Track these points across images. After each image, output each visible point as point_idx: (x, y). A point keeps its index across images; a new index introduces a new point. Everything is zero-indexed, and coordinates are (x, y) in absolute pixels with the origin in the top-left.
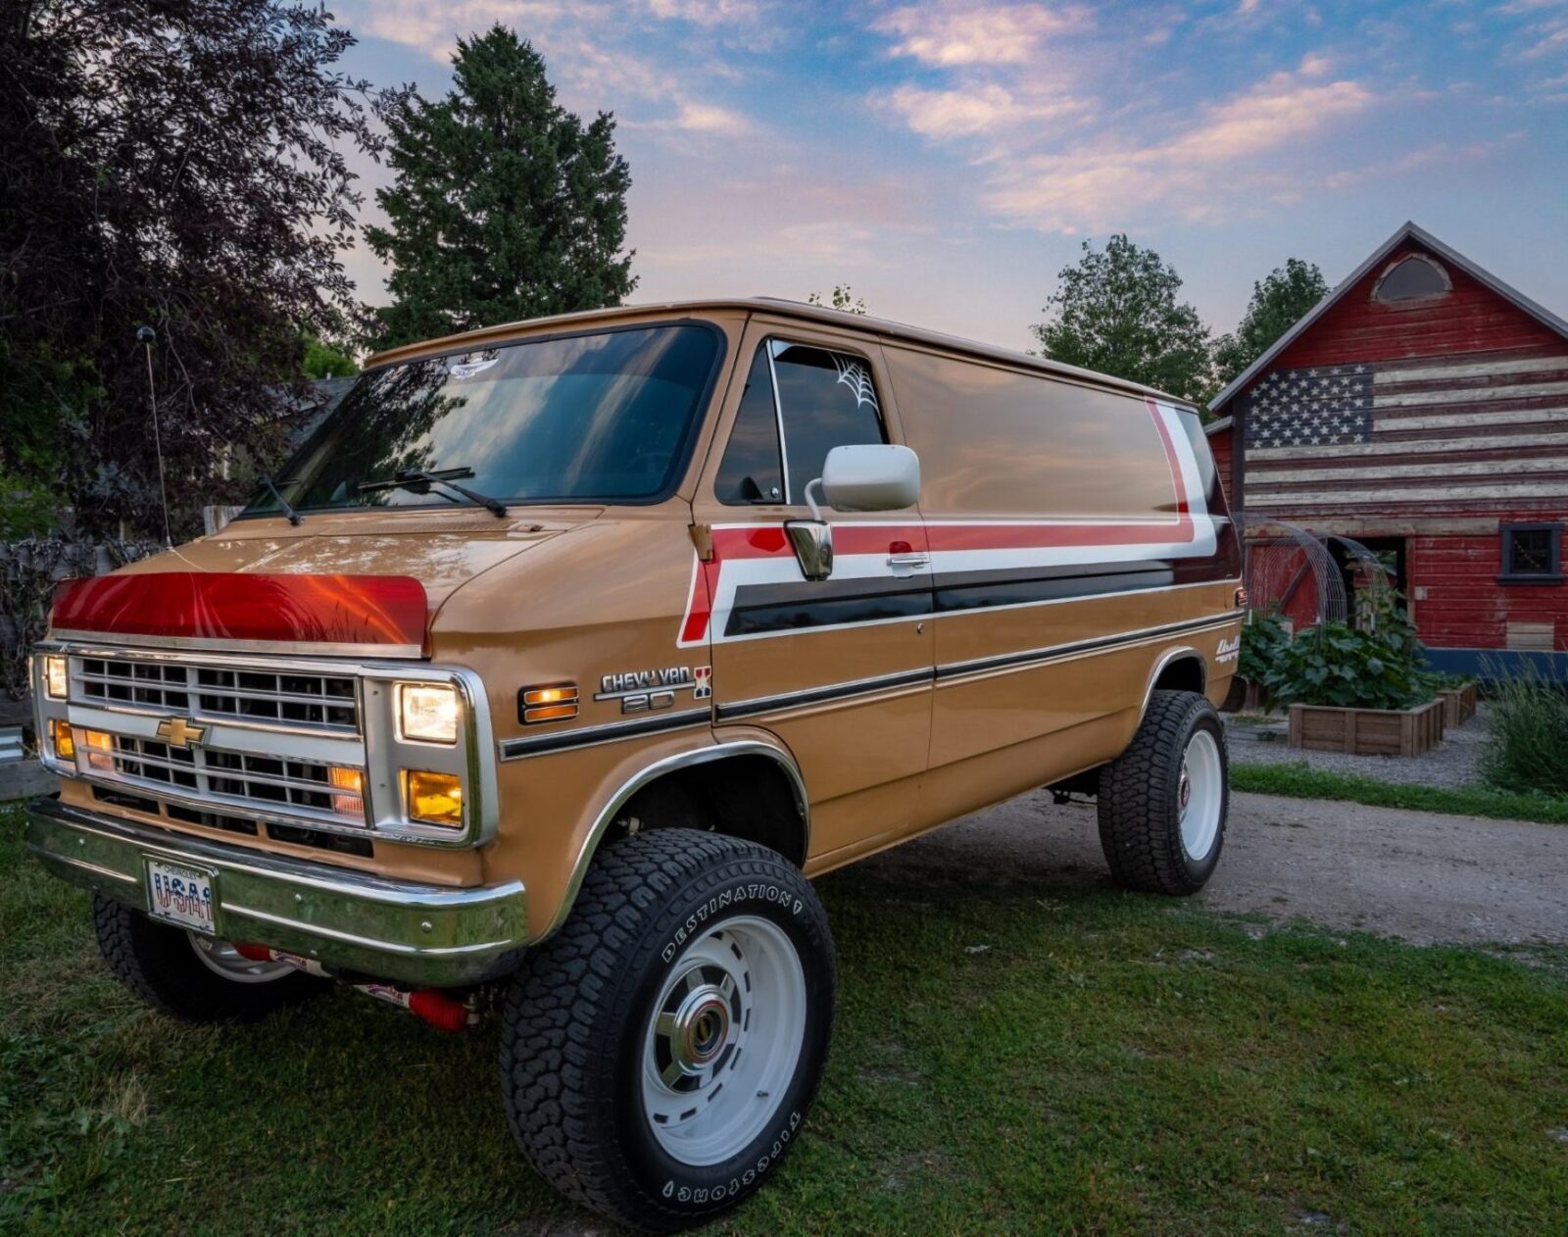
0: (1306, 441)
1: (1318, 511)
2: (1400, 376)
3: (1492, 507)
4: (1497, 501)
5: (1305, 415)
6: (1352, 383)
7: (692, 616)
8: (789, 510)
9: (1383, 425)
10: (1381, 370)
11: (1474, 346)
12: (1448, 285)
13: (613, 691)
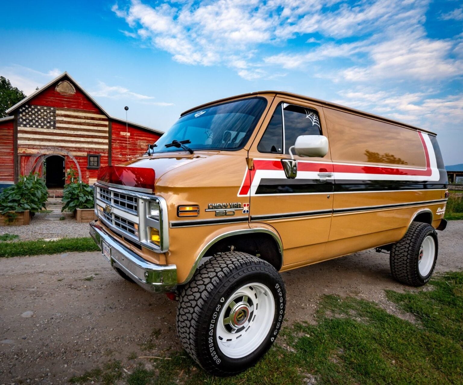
0: (37, 127)
1: (41, 147)
2: (63, 112)
3: (85, 150)
4: (87, 148)
5: (37, 119)
6: (50, 112)
7: (243, 187)
8: (284, 156)
9: (58, 125)
10: (58, 110)
11: (81, 108)
12: (75, 91)
13: (212, 209)
